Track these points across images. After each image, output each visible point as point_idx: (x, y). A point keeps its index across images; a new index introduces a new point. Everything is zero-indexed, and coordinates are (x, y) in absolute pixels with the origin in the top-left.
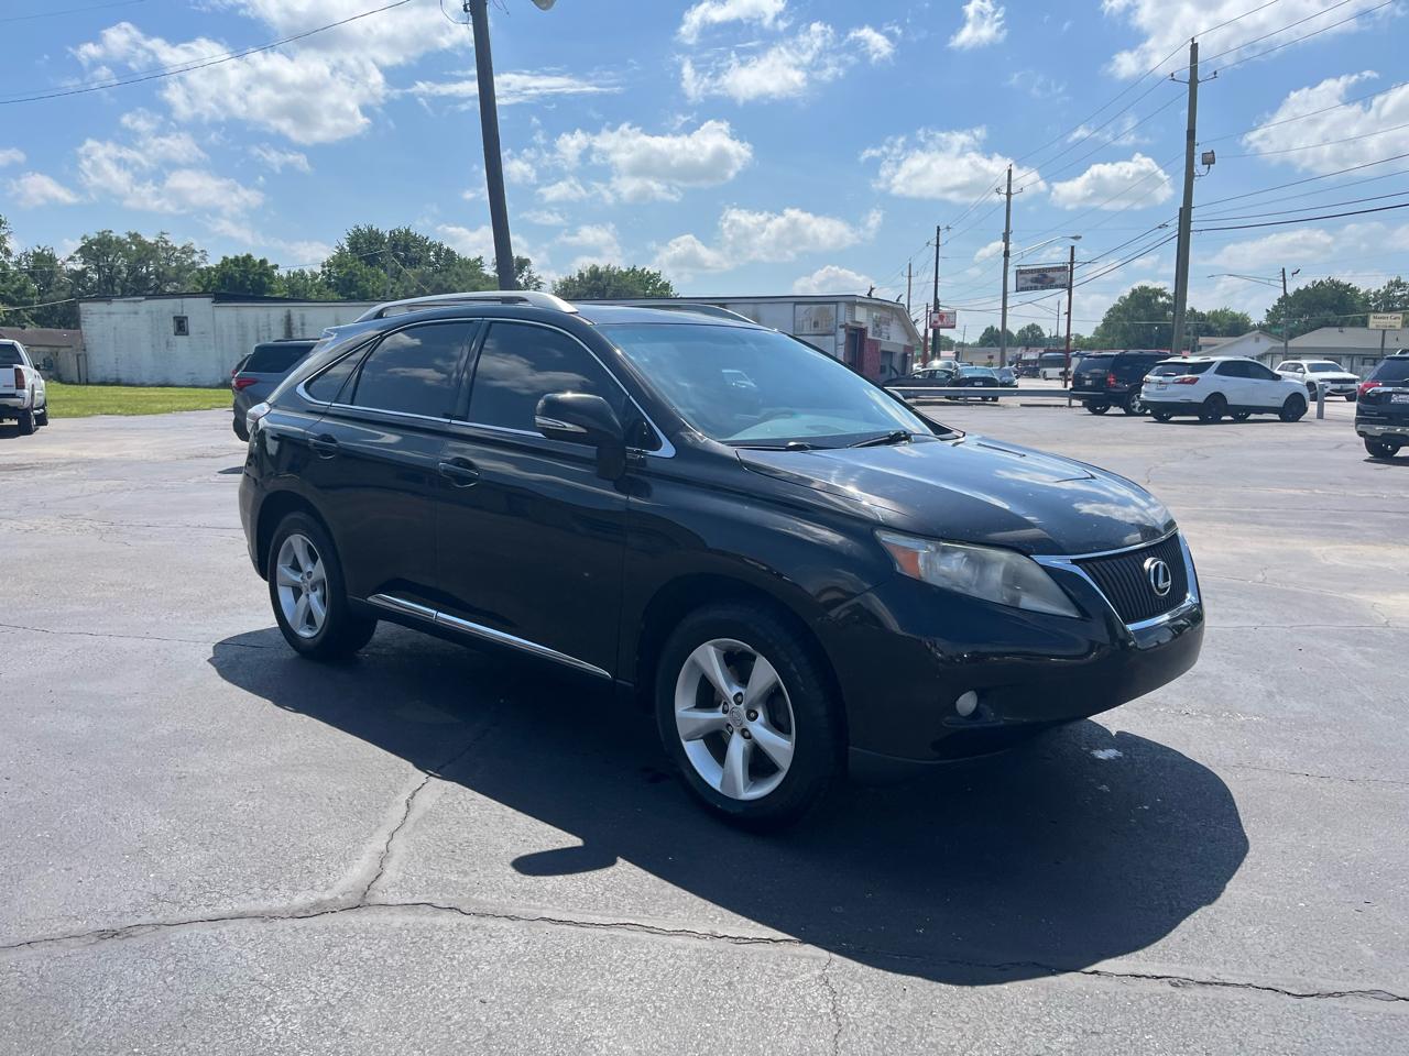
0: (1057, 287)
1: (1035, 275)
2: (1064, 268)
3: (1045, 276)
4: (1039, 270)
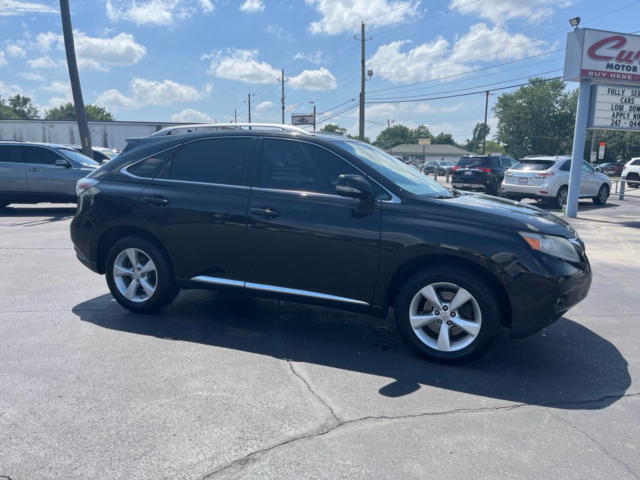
0: (309, 124)
1: (300, 118)
2: (311, 116)
3: (304, 119)
4: (301, 116)
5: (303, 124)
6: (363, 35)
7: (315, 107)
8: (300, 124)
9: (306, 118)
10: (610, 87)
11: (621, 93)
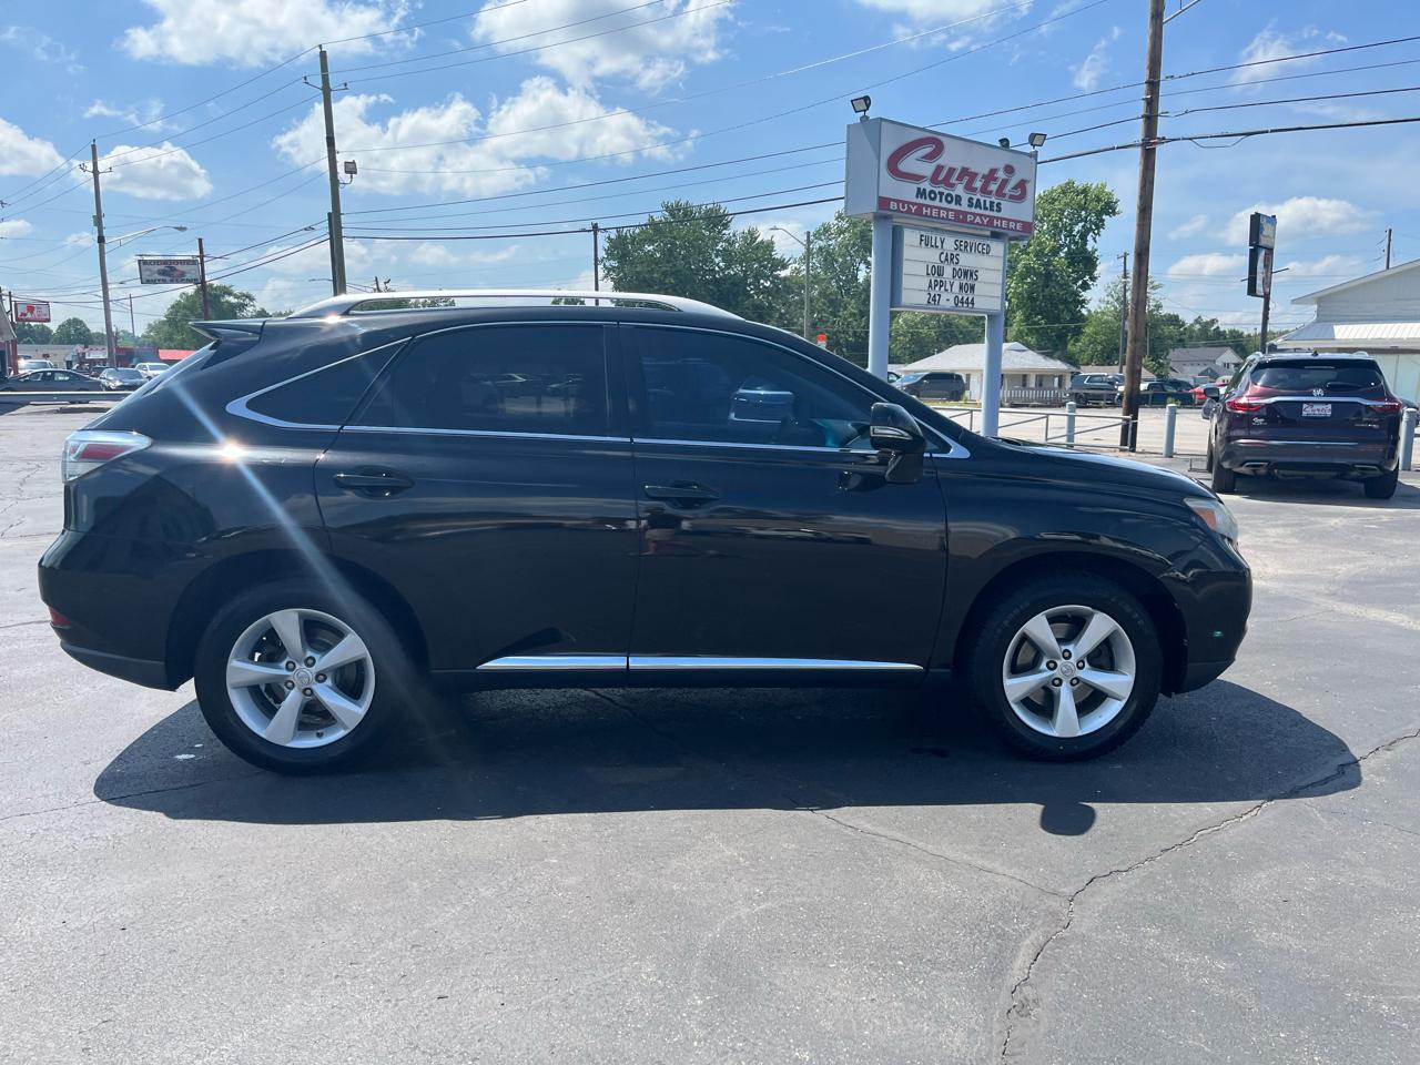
0: (188, 281)
1: (162, 267)
2: (193, 262)
3: (173, 269)
4: (165, 262)
5: (172, 282)
6: (325, 79)
7: (200, 240)
8: (165, 282)
9: (179, 267)
10: (923, 233)
11: (939, 244)
